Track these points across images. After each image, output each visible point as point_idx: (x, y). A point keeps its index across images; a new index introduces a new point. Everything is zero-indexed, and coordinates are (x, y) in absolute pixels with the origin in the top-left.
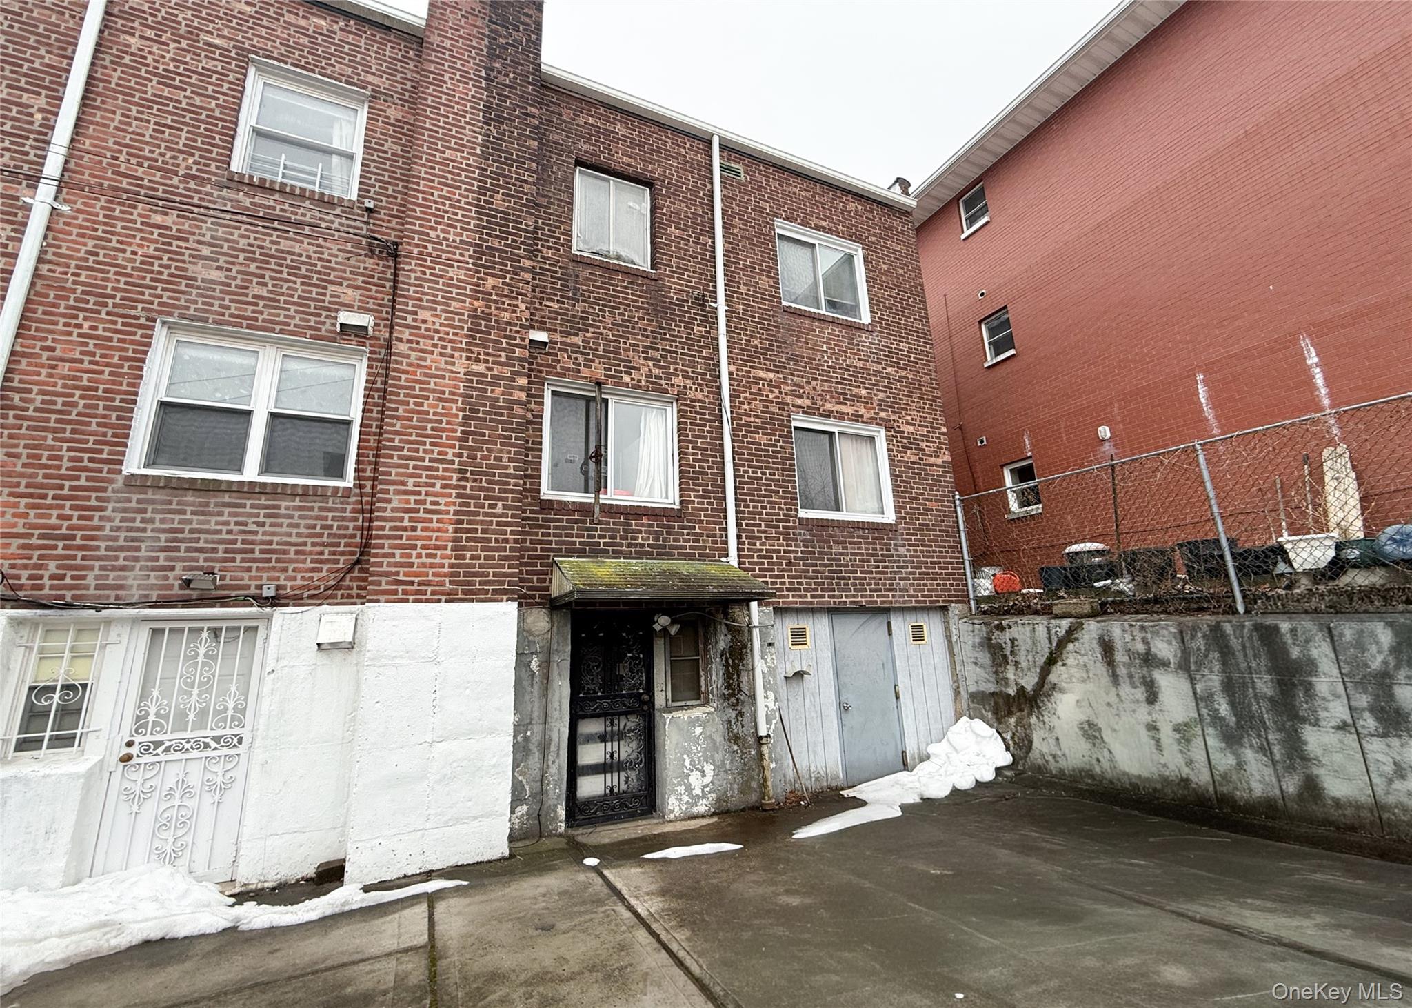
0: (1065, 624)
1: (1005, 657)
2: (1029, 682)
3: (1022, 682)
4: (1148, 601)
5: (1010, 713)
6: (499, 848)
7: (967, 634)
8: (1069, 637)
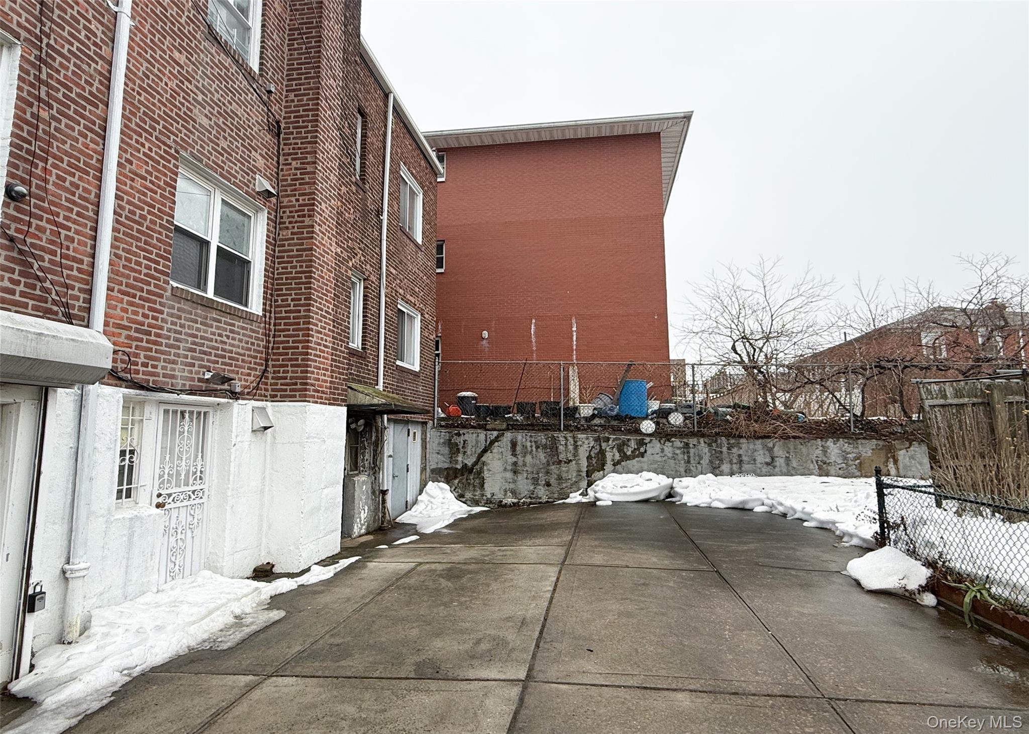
0: (495, 433)
1: (458, 449)
2: (469, 462)
3: (466, 462)
4: (528, 425)
5: (456, 477)
6: (338, 550)
7: (435, 437)
8: (497, 439)
